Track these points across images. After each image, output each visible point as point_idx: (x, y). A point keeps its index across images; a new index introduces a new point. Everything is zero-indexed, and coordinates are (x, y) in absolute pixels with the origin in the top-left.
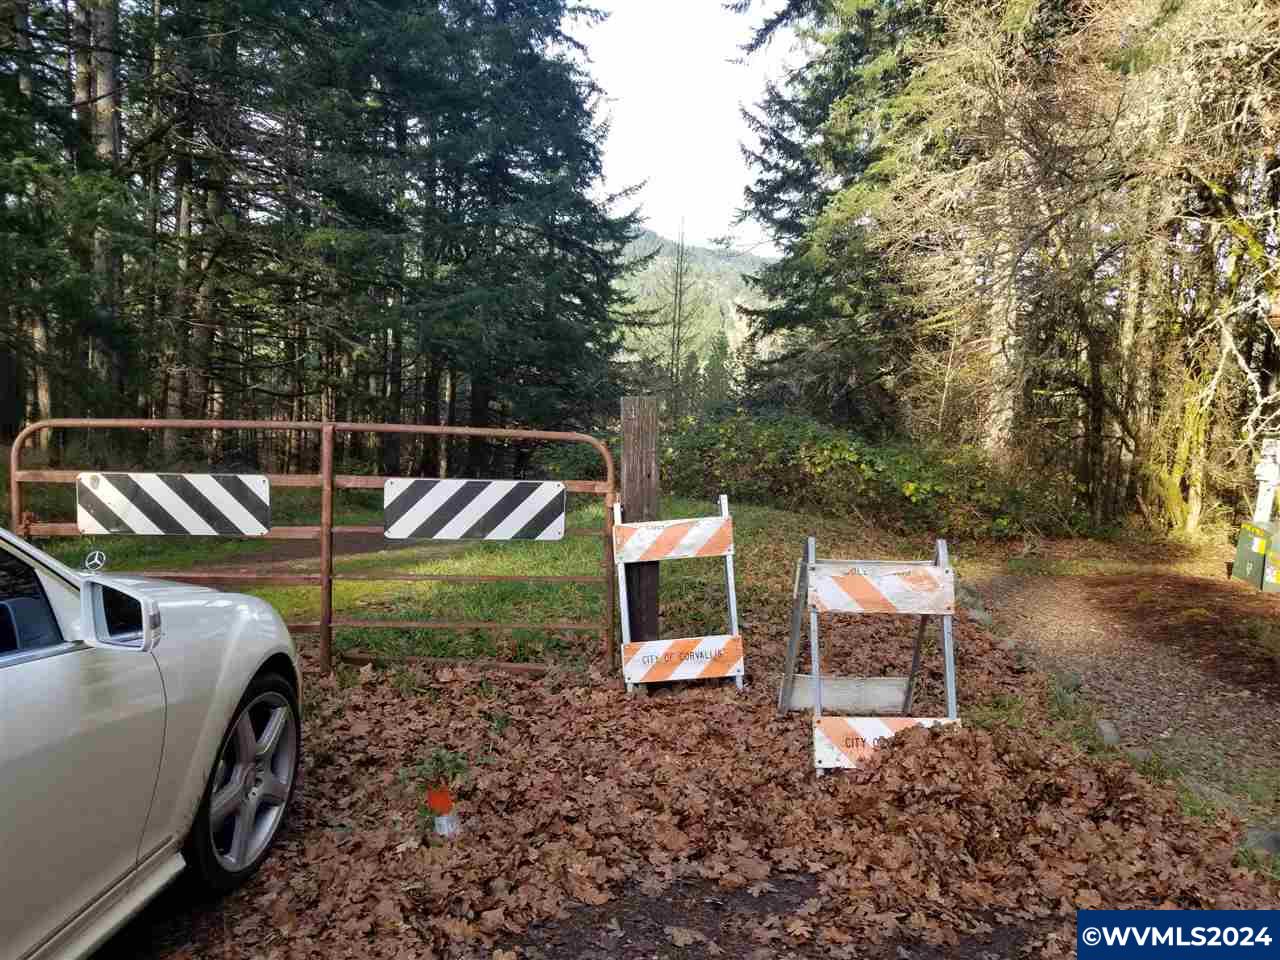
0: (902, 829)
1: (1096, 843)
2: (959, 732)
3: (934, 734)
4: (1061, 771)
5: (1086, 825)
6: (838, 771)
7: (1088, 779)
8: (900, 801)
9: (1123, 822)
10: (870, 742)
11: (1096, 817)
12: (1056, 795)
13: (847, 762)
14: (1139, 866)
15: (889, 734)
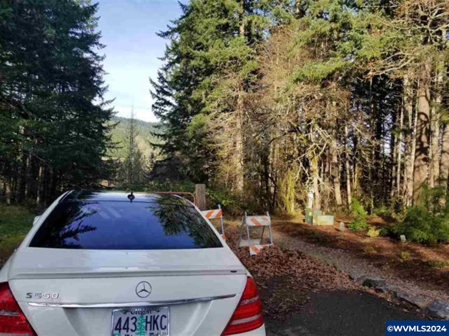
0: (269, 262)
1: (299, 262)
2: (274, 246)
3: (270, 247)
4: (292, 251)
5: (297, 259)
6: (254, 255)
7: (296, 252)
8: (267, 258)
9: (303, 258)
10: (259, 249)
11: (298, 258)
12: (291, 255)
13: (255, 254)
14: (306, 265)
15: (262, 248)
